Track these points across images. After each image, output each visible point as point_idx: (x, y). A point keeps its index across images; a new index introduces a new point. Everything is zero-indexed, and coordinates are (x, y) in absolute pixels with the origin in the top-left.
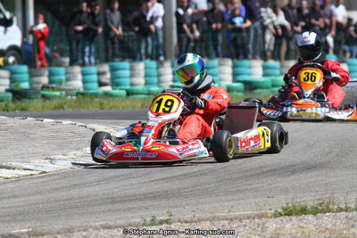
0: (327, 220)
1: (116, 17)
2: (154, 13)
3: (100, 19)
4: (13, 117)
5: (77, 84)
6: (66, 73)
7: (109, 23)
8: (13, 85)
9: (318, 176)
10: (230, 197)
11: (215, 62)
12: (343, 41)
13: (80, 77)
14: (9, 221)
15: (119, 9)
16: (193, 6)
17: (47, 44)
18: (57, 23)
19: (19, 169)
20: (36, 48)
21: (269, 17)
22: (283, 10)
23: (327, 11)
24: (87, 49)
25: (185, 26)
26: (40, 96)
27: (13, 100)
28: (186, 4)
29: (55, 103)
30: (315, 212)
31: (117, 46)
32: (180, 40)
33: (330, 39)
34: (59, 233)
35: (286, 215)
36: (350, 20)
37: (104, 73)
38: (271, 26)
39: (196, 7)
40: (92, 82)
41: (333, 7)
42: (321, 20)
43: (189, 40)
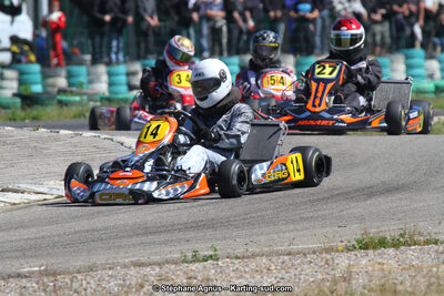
0: (412, 254)
1: (150, 3)
3: (130, 6)
4: (21, 127)
5: (102, 87)
6: (89, 74)
7: (141, 11)
8: (22, 88)
9: (401, 199)
10: (292, 227)
12: (433, 33)
13: (105, 78)
14: (17, 257)
17: (65, 37)
18: (76, 11)
19: (29, 193)
20: (50, 43)
21: (341, 2)
24: (114, 43)
25: (236, 15)
26: (55, 101)
27: (23, 108)
29: (74, 110)
30: (396, 245)
31: (151, 39)
33: (418, 30)
34: (79, 272)
35: (360, 248)
36: (441, 6)
37: (135, 73)
40: (118, 84)
42: (405, 6)
43: (241, 32)
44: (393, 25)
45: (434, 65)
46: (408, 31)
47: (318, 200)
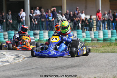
1: (10, 16)
2: (22, 15)
3: (5, 17)
9: (76, 69)
11: (42, 32)
15: (11, 14)
16: (35, 13)
21: (60, 17)
22: (65, 15)
23: (79, 15)
28: (33, 13)
32: (31, 24)
33: (80, 25)
36: (86, 18)
37: (6, 35)
38: (61, 20)
39: (36, 14)
40: (2, 38)
41: (81, 14)
42: (77, 18)
43: (34, 24)
44: (74, 23)
45: (84, 34)
46: (77, 25)
47: (54, 69)
